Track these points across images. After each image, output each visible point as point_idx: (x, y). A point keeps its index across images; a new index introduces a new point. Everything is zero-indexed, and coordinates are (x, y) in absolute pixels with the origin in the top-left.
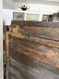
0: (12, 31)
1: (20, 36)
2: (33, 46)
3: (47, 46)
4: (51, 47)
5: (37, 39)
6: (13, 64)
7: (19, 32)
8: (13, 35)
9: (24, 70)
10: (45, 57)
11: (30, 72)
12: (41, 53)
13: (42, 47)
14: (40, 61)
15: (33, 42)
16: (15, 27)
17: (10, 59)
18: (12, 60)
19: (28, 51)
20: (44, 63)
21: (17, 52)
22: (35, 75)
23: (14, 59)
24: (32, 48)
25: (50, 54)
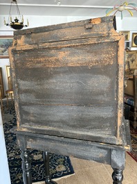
0: (16, 44)
1: (28, 47)
2: (44, 53)
3: (57, 48)
4: (61, 48)
5: (47, 45)
6: (23, 88)
7: (26, 42)
8: (18, 49)
10: (57, 60)
12: (53, 59)
13: (53, 52)
14: (54, 68)
15: (44, 49)
16: (20, 38)
17: (18, 84)
18: (21, 82)
19: (40, 62)
20: (57, 68)
22: (52, 86)
23: (23, 80)
24: (43, 56)
25: (62, 55)
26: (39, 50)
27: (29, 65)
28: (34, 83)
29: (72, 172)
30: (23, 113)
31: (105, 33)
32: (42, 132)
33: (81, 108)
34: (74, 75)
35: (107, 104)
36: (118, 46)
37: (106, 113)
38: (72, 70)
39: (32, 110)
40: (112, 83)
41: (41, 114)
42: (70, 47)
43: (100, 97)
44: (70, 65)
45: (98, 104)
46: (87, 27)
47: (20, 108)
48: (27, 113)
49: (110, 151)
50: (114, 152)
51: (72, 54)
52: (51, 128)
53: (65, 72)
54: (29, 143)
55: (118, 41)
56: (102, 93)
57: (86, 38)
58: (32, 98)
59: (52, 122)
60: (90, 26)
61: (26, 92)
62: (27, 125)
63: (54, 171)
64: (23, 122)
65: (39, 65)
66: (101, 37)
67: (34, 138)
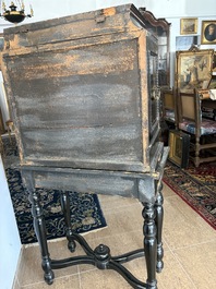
0: (8, 48)
1: (24, 50)
2: (47, 59)
3: (62, 51)
4: (68, 51)
5: (49, 47)
6: (23, 107)
7: (21, 44)
8: (11, 53)
9: (43, 105)
10: (64, 67)
11: (53, 104)
12: (58, 66)
13: (57, 56)
14: (60, 78)
15: (46, 53)
16: (12, 39)
17: (16, 102)
18: (20, 100)
19: (42, 71)
20: (65, 78)
21: (27, 81)
22: (60, 103)
23: (23, 97)
24: (46, 63)
25: (69, 61)
26: (39, 54)
27: (28, 76)
28: (37, 100)
29: (104, 225)
30: (26, 141)
31: (121, 27)
32: (53, 165)
33: (99, 130)
34: (87, 86)
35: (130, 122)
36: (138, 46)
37: (127, 134)
38: (83, 79)
39: (37, 136)
40: (134, 94)
41: (48, 141)
42: (78, 48)
43: (121, 114)
44: (80, 73)
45: (119, 124)
46: (98, 20)
47: (22, 136)
48: (32, 141)
49: (137, 181)
50: (141, 183)
51: (82, 58)
52: (63, 159)
53: (75, 83)
54: (37, 181)
55: (137, 39)
56: (121, 109)
57: (98, 35)
58: (35, 121)
59: (64, 150)
60: (102, 19)
61: (28, 112)
62: (33, 157)
64: (27, 153)
65: (41, 76)
66: (117, 33)
67: (44, 173)
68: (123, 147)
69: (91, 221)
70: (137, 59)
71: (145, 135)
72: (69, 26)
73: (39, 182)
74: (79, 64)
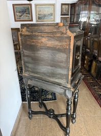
0: (22, 31)
1: (27, 33)
3: (42, 36)
5: (37, 34)
6: (26, 54)
7: (27, 31)
8: (23, 33)
9: (33, 55)
10: (42, 42)
11: (37, 55)
12: (40, 41)
13: (40, 37)
14: (40, 46)
15: (35, 36)
16: (24, 28)
17: (23, 52)
18: (25, 51)
19: (33, 42)
20: (42, 46)
21: (28, 45)
22: (39, 55)
24: (35, 39)
25: (44, 40)
27: (28, 43)
28: (31, 52)
29: (55, 99)
30: (26, 66)
31: (64, 31)
32: (35, 77)
33: (52, 68)
34: (50, 51)
35: (65, 68)
37: (64, 72)
38: (49, 48)
39: (30, 65)
40: (67, 57)
41: (34, 68)
42: (47, 36)
43: (62, 64)
44: (48, 45)
45: (60, 67)
46: (56, 27)
47: (25, 64)
48: (28, 67)
50: (67, 91)
51: (49, 40)
52: (39, 76)
53: (46, 49)
54: (29, 81)
55: (70, 37)
56: (62, 62)
57: (55, 33)
58: (30, 60)
59: (39, 73)
61: (27, 56)
62: (28, 73)
63: (45, 98)
64: (26, 71)
65: (33, 44)
66: (62, 33)
68: (61, 76)
69: (50, 97)
70: (70, 44)
71: (70, 74)
72: (45, 27)
73: (29, 82)
74: (47, 42)
